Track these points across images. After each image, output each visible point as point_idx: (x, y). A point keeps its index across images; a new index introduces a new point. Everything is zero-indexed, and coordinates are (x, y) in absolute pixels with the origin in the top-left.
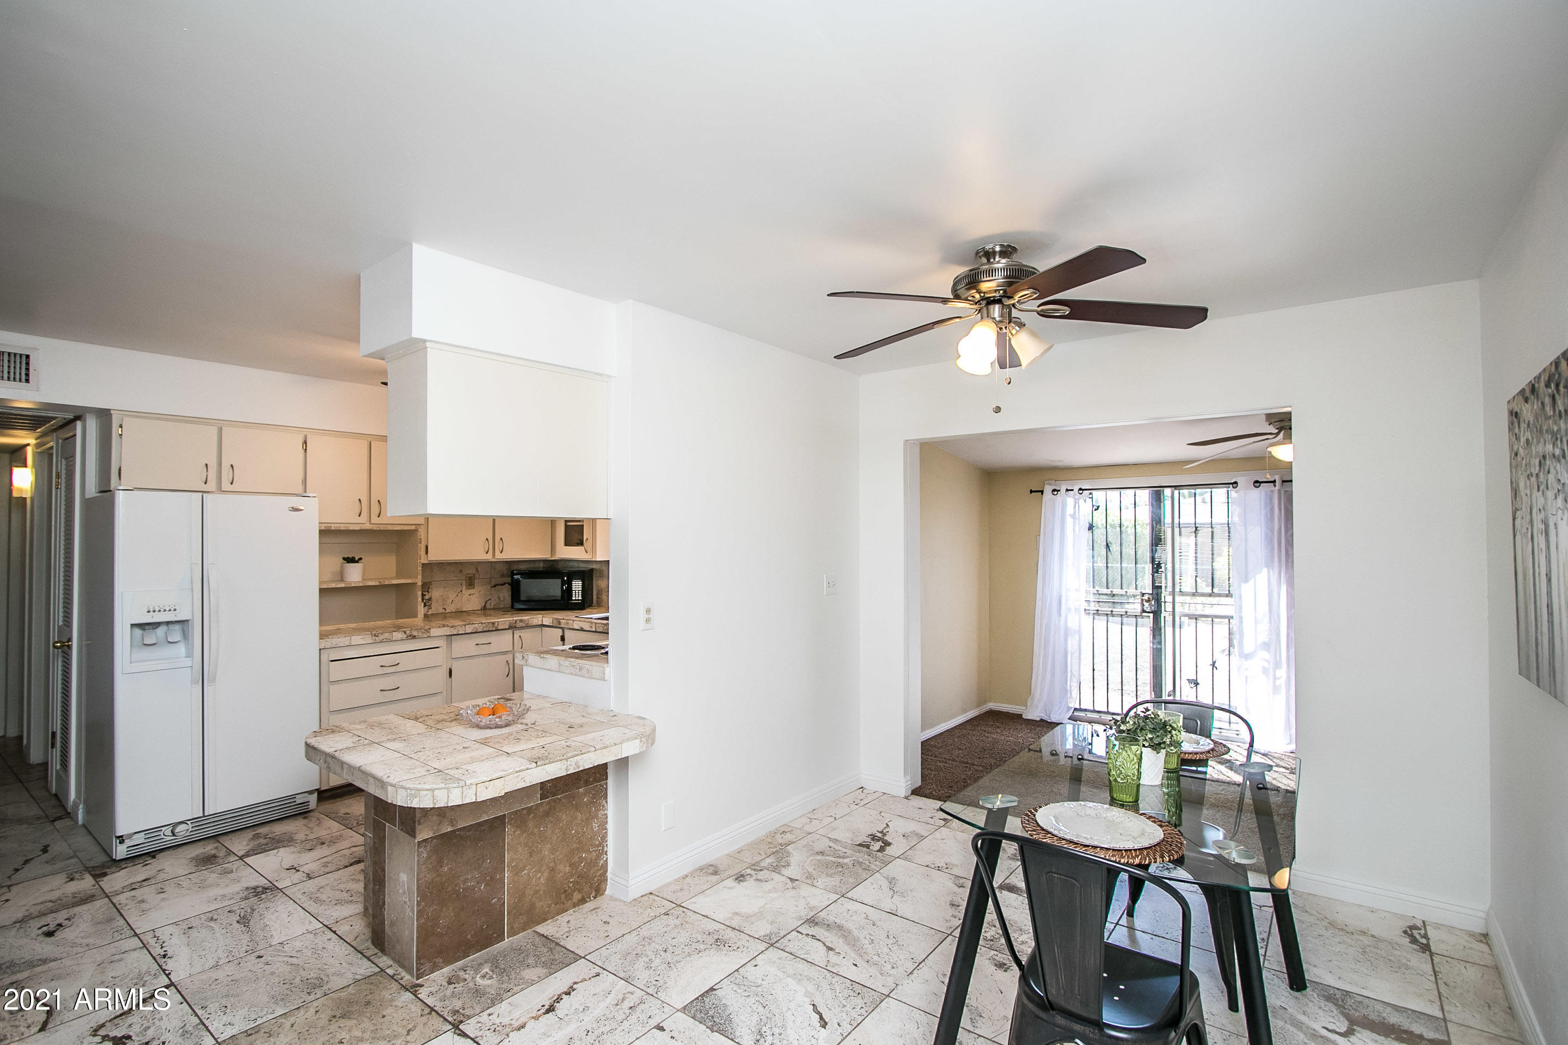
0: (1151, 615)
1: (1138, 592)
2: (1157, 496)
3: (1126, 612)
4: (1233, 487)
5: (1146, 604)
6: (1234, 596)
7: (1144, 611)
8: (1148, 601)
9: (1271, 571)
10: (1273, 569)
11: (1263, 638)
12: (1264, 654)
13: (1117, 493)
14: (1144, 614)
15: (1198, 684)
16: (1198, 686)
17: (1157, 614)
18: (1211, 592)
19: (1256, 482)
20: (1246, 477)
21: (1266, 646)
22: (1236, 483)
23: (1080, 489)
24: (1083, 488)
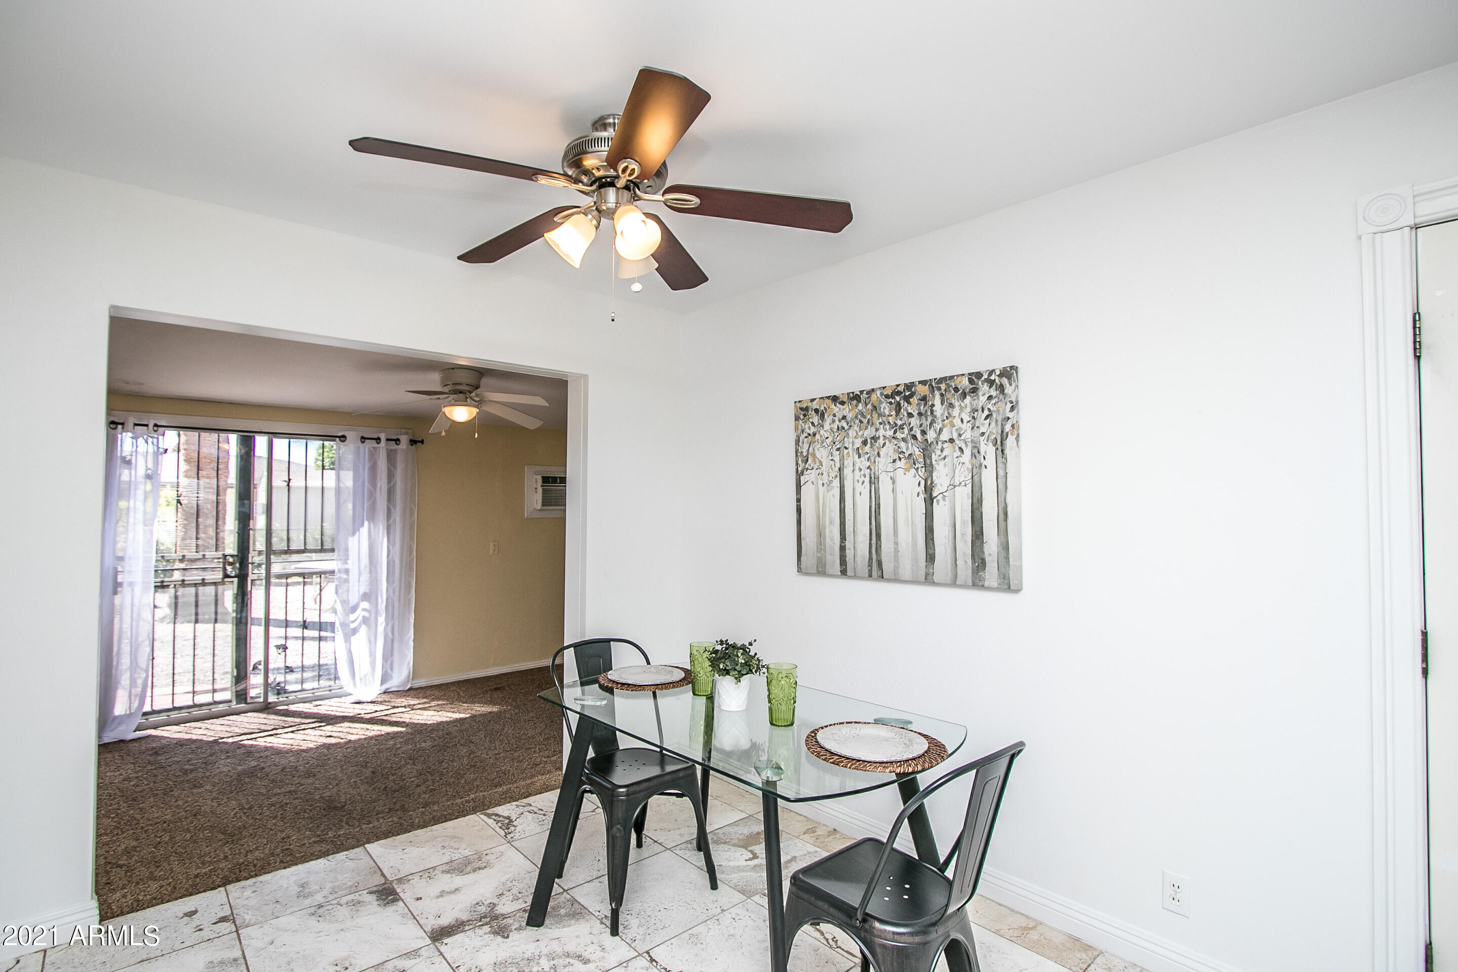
0: (236, 580)
1: (220, 554)
2: (247, 442)
3: (203, 580)
4: (341, 441)
5: (229, 568)
6: (336, 551)
7: (229, 576)
8: (231, 564)
9: (372, 524)
10: (374, 523)
11: (364, 588)
12: (365, 605)
13: (194, 435)
14: (226, 580)
15: (287, 648)
16: (287, 650)
17: (242, 578)
18: (303, 548)
19: (363, 438)
20: (355, 433)
21: (366, 597)
22: (344, 436)
23: (156, 425)
24: (159, 424)
